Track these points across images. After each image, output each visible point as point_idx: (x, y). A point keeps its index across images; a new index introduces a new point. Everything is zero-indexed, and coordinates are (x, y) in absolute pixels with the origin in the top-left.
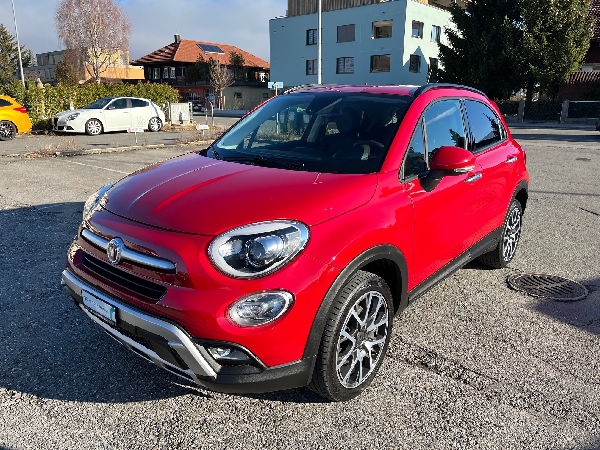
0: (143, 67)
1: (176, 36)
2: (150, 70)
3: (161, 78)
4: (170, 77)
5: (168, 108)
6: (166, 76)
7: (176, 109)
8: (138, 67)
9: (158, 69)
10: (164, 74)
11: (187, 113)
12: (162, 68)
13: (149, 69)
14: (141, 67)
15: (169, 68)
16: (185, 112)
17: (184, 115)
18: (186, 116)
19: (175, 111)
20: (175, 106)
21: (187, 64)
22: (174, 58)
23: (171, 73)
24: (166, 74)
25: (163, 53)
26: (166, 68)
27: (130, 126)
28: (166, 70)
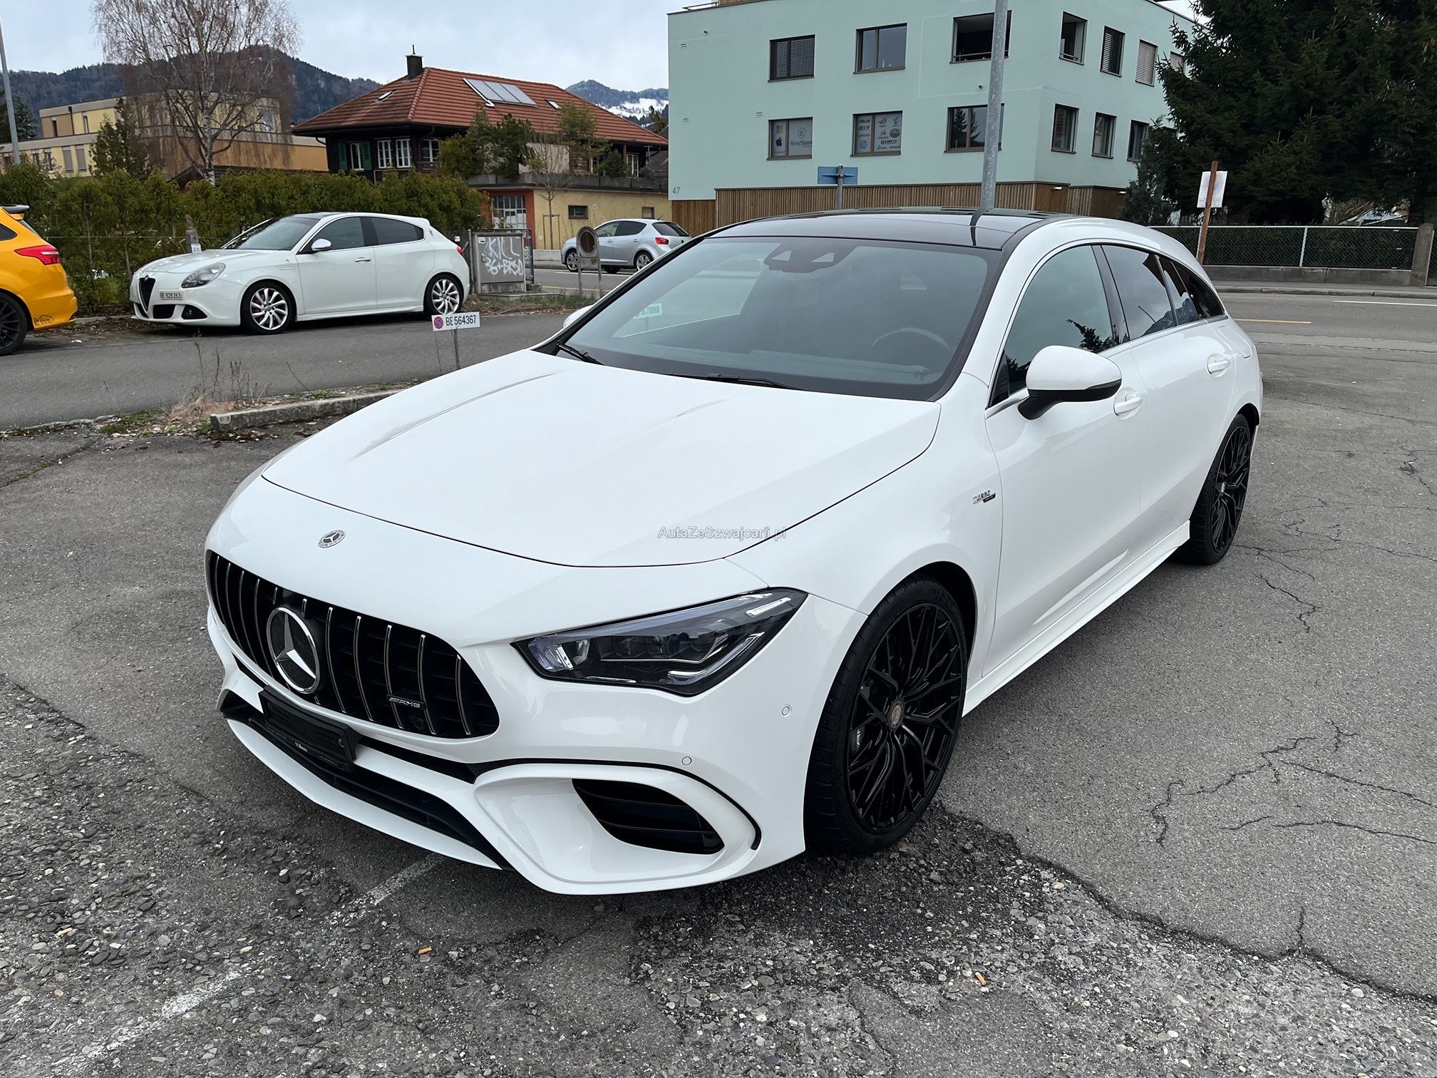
1: (409, 58)
2: (341, 146)
3: (374, 168)
4: (398, 166)
5: (468, 245)
6: (388, 161)
7: (490, 248)
8: (313, 140)
9: (365, 145)
10: (382, 156)
11: (519, 261)
12: (376, 142)
13: (339, 144)
14: (319, 139)
15: (394, 141)
16: (515, 258)
17: (512, 267)
18: (515, 269)
19: (488, 256)
20: (487, 240)
21: (445, 132)
22: (410, 115)
23: (400, 155)
24: (387, 156)
25: (377, 102)
26: (389, 142)
27: (373, 303)
28: (386, 148)
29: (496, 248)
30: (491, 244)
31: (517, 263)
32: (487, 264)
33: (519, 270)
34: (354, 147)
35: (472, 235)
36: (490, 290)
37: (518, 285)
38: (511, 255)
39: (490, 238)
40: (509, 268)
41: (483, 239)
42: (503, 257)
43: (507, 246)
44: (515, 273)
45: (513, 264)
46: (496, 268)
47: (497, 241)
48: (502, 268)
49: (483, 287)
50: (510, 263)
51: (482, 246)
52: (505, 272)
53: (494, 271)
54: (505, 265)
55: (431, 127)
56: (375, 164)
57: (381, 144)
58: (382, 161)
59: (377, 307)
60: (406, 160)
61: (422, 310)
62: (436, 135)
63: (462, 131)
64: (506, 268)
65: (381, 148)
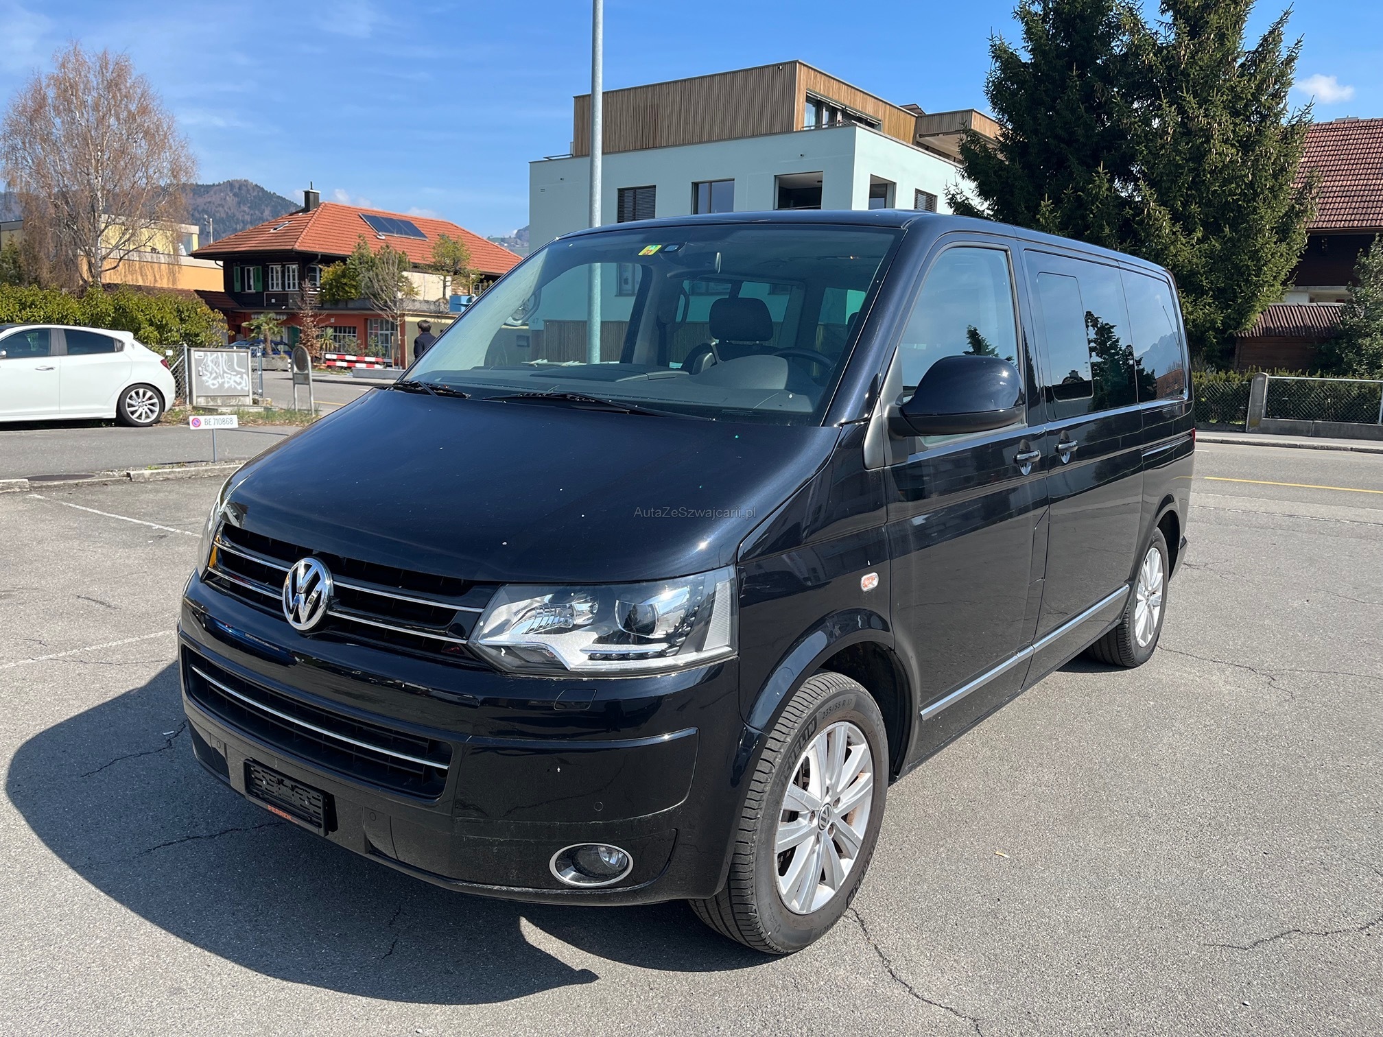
0: (221, 263)
1: (307, 194)
2: (237, 269)
3: (264, 290)
4: (287, 289)
5: (183, 359)
6: (277, 284)
7: (209, 363)
8: (211, 263)
9: (258, 269)
10: (272, 280)
11: (245, 376)
12: (268, 266)
13: (235, 268)
14: (218, 262)
15: (283, 266)
16: (238, 373)
17: (235, 381)
18: (240, 383)
19: (206, 370)
20: (205, 355)
21: (328, 259)
22: (297, 244)
23: (289, 279)
24: (277, 279)
25: (272, 231)
26: (279, 268)
27: (56, 408)
28: (277, 272)
29: (216, 363)
30: (210, 359)
31: (242, 378)
32: (204, 378)
33: (244, 384)
34: (249, 270)
35: (189, 350)
36: (208, 402)
37: (242, 398)
38: (236, 371)
39: (209, 353)
40: (232, 382)
41: (202, 353)
42: (224, 372)
43: (230, 360)
44: (239, 388)
45: (238, 379)
46: (215, 382)
47: (217, 357)
48: (223, 383)
49: (199, 400)
50: (233, 377)
51: (199, 362)
52: (226, 386)
53: (213, 384)
54: (226, 379)
55: (317, 255)
56: (265, 286)
57: (272, 268)
58: (273, 284)
59: (60, 412)
60: (294, 284)
61: (114, 417)
62: (320, 262)
63: (343, 259)
64: (228, 382)
65: (272, 273)
